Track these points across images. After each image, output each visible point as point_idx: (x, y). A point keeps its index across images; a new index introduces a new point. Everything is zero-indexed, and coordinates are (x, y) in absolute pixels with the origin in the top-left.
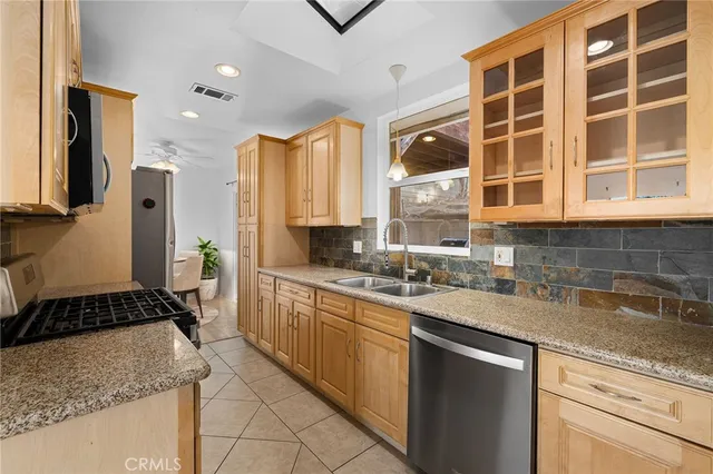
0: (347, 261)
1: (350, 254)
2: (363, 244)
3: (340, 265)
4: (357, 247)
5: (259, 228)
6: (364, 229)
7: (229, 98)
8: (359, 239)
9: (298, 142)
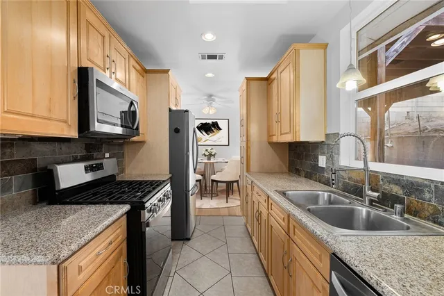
0: (313, 173)
1: (316, 167)
2: (327, 159)
3: (309, 176)
4: (322, 161)
5: (247, 144)
6: (329, 145)
7: (221, 57)
8: (323, 154)
9: (273, 76)
